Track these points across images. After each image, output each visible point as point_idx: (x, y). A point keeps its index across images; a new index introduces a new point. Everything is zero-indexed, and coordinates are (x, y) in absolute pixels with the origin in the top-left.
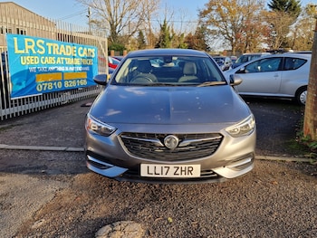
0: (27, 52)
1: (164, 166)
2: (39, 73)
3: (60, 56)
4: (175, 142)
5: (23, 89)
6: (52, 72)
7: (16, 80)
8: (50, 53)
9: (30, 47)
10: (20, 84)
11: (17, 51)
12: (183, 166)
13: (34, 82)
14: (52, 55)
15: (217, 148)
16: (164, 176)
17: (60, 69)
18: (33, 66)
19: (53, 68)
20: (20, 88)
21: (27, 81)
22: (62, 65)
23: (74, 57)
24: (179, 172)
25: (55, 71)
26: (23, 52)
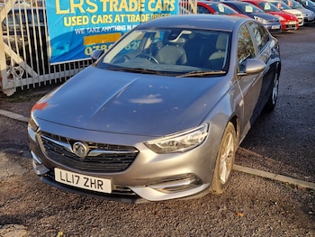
0: (73, 12)
1: (75, 174)
2: (88, 35)
3: (119, 13)
4: (84, 150)
5: (65, 54)
6: (106, 32)
7: (57, 44)
8: (105, 10)
9: (77, 5)
10: (62, 48)
11: (59, 12)
12: (93, 179)
13: (81, 45)
14: (108, 13)
15: (131, 163)
16: (75, 185)
17: (119, 28)
18: (81, 26)
19: (108, 28)
20: (62, 52)
21: (71, 44)
22: (121, 24)
23: (141, 13)
24: (89, 184)
25: (112, 31)
26: (67, 12)
